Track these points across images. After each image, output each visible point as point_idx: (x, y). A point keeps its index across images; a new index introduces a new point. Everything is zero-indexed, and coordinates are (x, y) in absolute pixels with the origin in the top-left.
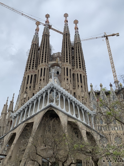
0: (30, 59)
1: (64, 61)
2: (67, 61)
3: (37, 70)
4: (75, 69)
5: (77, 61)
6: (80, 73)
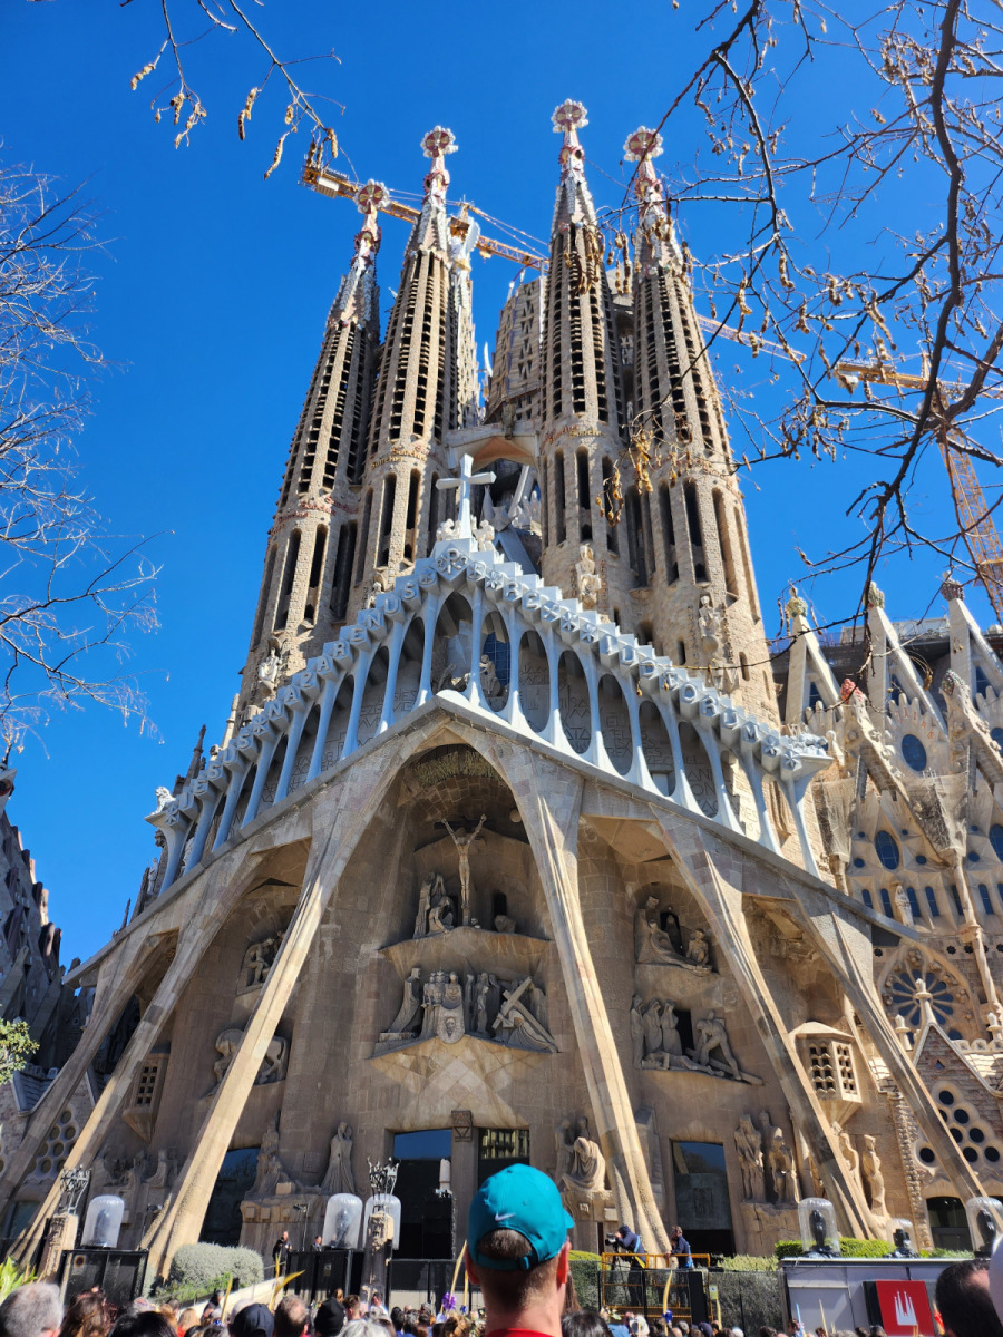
0: (310, 420)
1: (558, 409)
3: (363, 494)
5: (656, 397)
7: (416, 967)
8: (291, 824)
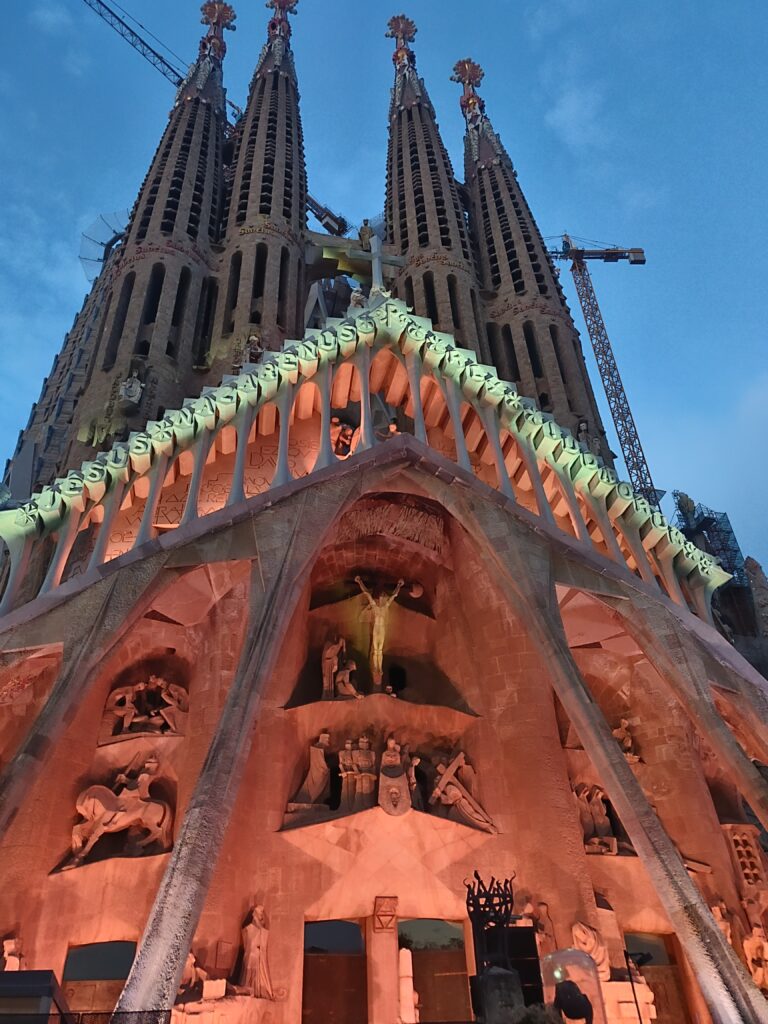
0: (169, 170)
1: (424, 240)
2: (446, 242)
3: (228, 254)
4: (501, 298)
6: (547, 318)
7: (325, 731)
8: (224, 541)
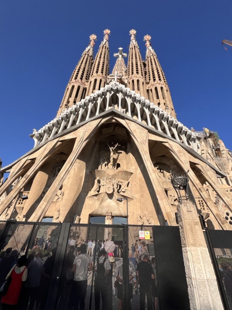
1: (132, 73)
2: (137, 73)
4: (150, 84)
5: (153, 73)
6: (160, 85)
8: (71, 135)
